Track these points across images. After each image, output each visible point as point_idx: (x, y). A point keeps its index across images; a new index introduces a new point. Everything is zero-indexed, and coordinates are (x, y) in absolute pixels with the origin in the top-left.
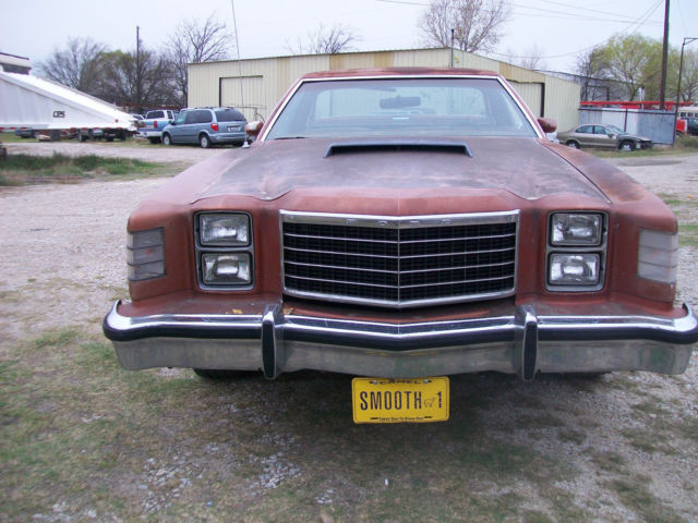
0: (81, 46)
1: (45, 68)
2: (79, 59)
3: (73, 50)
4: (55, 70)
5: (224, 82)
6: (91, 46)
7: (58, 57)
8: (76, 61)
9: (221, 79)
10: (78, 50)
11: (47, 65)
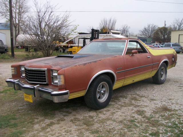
0: (151, 26)
1: (142, 32)
2: (150, 29)
3: (149, 27)
4: (145, 32)
5: (180, 36)
6: (153, 26)
7: (145, 29)
8: (149, 30)
9: (179, 35)
10: (150, 27)
11: (142, 31)
